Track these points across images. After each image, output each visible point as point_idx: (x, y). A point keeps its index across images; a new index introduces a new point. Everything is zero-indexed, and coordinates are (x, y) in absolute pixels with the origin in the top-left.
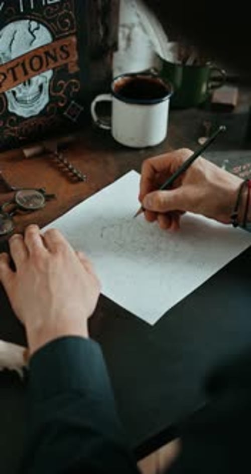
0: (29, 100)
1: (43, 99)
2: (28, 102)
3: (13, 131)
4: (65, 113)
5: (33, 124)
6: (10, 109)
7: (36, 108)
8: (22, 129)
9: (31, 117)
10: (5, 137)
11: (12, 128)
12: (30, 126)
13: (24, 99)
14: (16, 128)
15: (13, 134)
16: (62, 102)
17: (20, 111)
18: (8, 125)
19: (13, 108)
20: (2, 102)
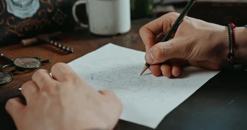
0: (24, 5)
1: (35, 5)
2: (23, 6)
3: (13, 29)
4: (53, 18)
5: (28, 24)
6: (9, 11)
7: (30, 11)
8: (20, 28)
9: (27, 18)
10: (7, 33)
11: (12, 26)
12: (27, 26)
13: (20, 3)
14: (15, 26)
15: (13, 31)
16: (50, 9)
17: (18, 13)
18: (8, 24)
19: (11, 10)
20: (2, 4)
